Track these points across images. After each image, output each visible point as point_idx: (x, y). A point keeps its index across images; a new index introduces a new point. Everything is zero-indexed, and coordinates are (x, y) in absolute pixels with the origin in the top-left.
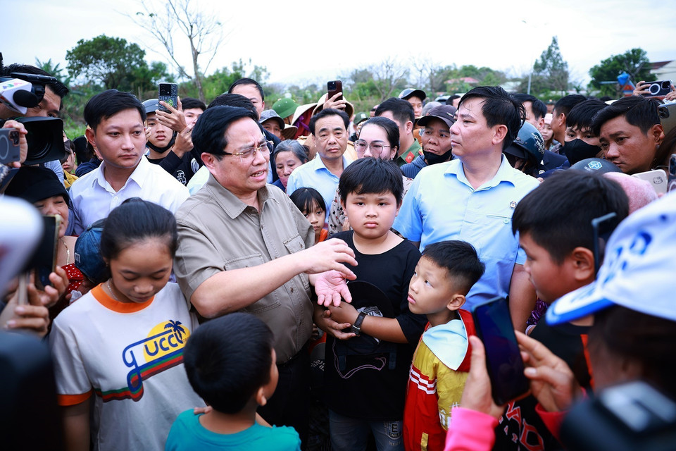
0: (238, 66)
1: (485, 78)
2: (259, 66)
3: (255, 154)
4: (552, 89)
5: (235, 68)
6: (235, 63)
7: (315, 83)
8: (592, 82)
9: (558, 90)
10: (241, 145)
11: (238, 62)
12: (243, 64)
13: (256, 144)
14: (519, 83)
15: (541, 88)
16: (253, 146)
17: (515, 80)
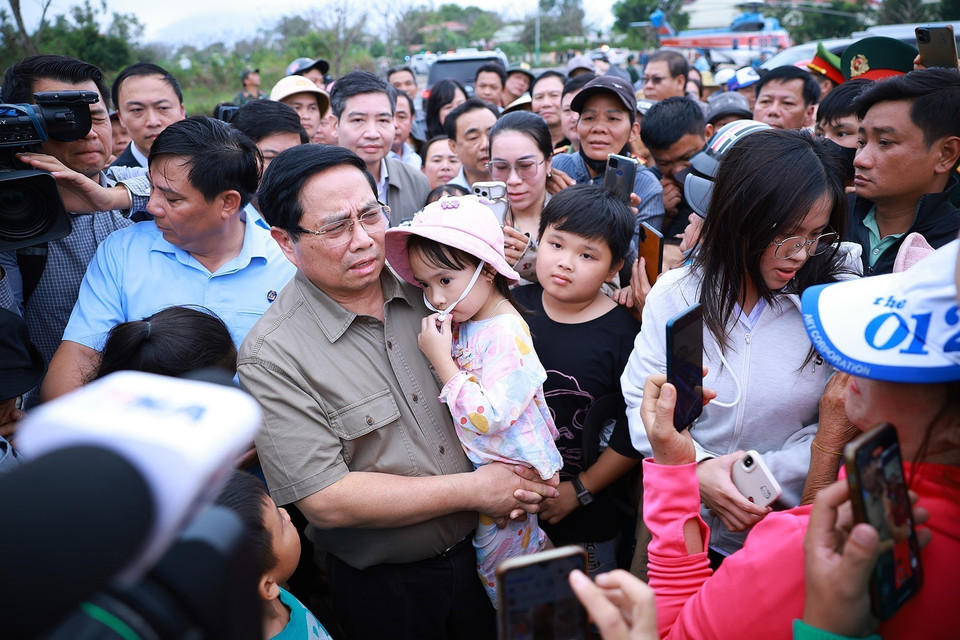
0: (85, 14)
1: (475, 22)
2: (122, 13)
3: (352, 230)
4: (566, 34)
5: (80, 19)
6: (77, 9)
7: (222, 40)
8: (617, 24)
9: (574, 35)
10: (325, 216)
11: (83, 7)
12: (93, 11)
13: (354, 214)
14: (522, 28)
15: (553, 34)
16: (348, 217)
17: (515, 23)
